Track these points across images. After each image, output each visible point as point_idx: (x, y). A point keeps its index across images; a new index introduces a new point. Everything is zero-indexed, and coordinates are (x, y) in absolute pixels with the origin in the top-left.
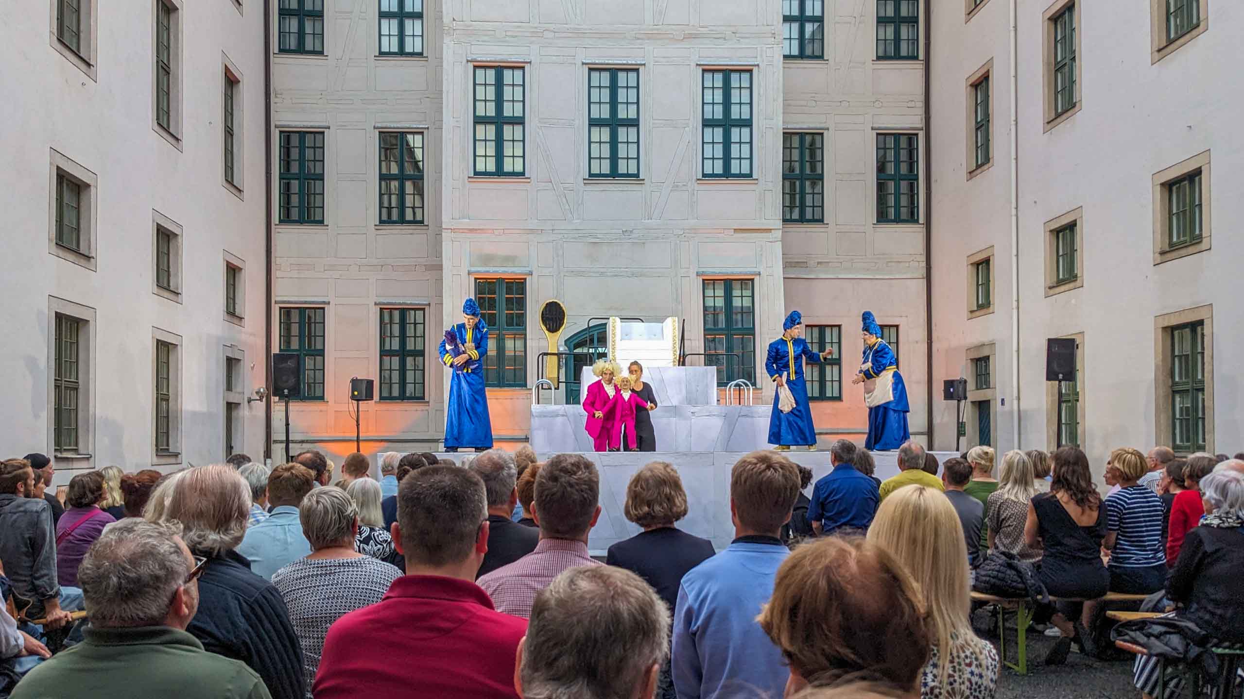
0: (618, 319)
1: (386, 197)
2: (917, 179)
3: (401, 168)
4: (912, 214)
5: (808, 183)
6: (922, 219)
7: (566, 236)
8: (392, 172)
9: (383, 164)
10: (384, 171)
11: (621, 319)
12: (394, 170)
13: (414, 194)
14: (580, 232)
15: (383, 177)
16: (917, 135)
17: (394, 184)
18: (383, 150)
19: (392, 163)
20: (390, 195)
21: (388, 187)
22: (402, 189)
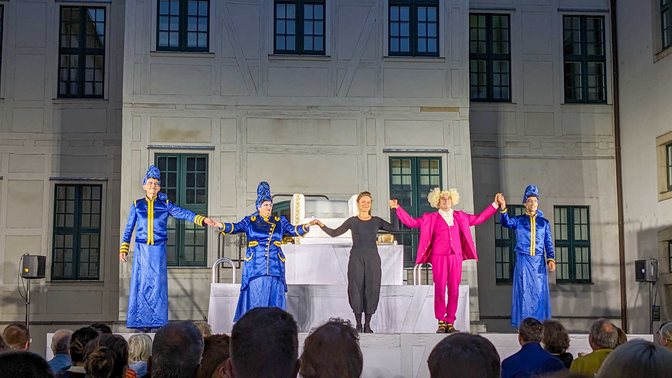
0: (302, 197)
1: (65, 71)
2: (605, 61)
3: (82, 42)
4: (600, 95)
5: (495, 63)
6: (610, 100)
7: (249, 111)
8: (72, 46)
9: (63, 37)
10: (64, 45)
11: (305, 196)
12: (75, 44)
13: (94, 69)
14: (264, 108)
15: (62, 51)
16: (603, 17)
17: (75, 58)
18: (63, 24)
19: (73, 37)
20: (70, 68)
21: (68, 61)
22: (82, 62)
